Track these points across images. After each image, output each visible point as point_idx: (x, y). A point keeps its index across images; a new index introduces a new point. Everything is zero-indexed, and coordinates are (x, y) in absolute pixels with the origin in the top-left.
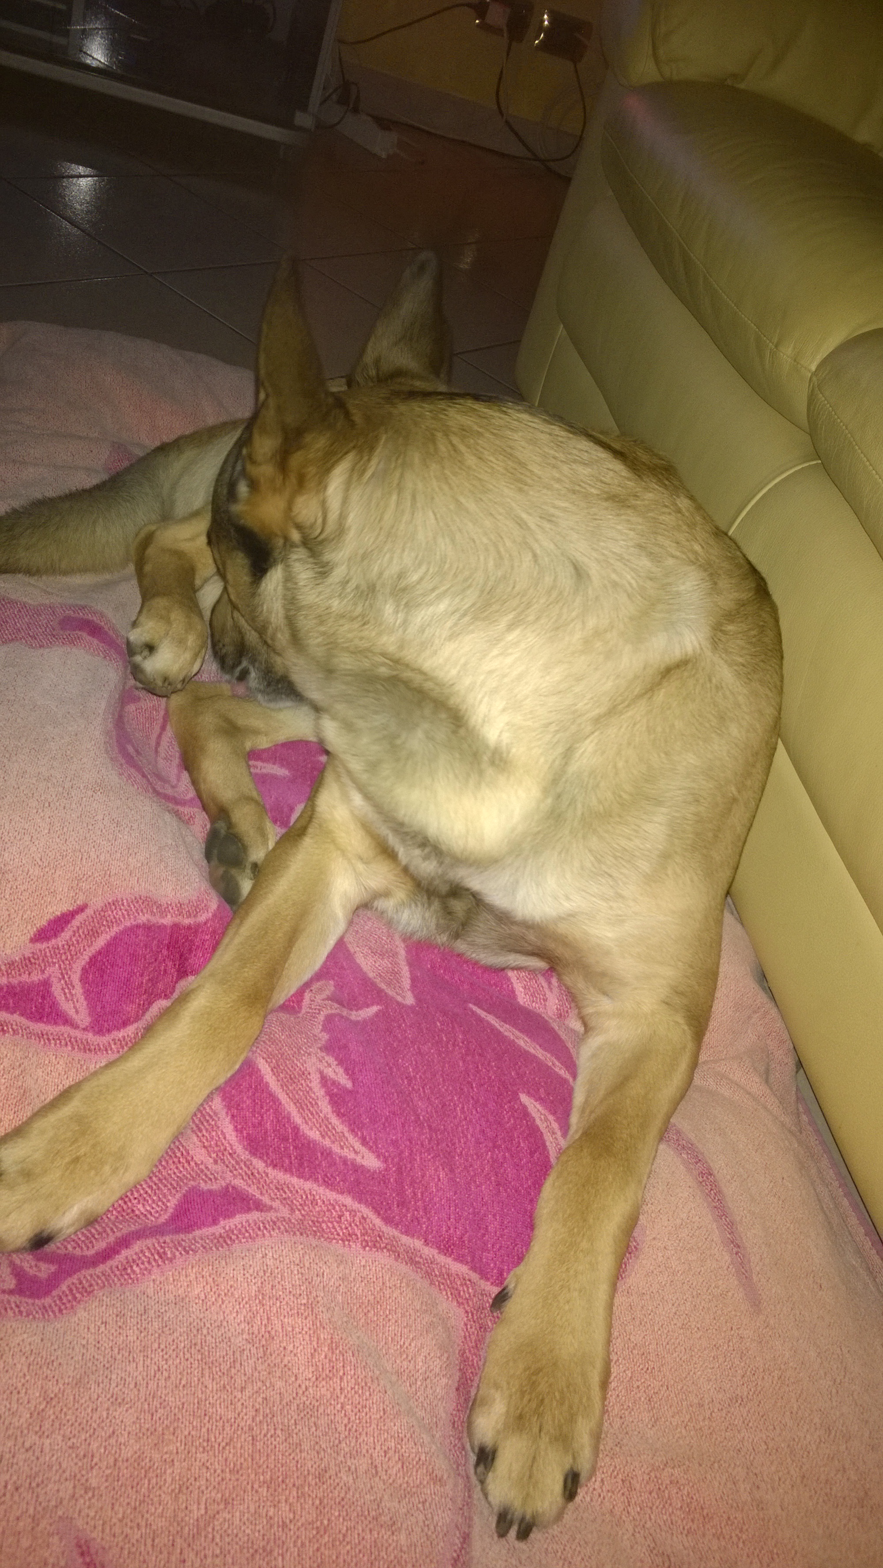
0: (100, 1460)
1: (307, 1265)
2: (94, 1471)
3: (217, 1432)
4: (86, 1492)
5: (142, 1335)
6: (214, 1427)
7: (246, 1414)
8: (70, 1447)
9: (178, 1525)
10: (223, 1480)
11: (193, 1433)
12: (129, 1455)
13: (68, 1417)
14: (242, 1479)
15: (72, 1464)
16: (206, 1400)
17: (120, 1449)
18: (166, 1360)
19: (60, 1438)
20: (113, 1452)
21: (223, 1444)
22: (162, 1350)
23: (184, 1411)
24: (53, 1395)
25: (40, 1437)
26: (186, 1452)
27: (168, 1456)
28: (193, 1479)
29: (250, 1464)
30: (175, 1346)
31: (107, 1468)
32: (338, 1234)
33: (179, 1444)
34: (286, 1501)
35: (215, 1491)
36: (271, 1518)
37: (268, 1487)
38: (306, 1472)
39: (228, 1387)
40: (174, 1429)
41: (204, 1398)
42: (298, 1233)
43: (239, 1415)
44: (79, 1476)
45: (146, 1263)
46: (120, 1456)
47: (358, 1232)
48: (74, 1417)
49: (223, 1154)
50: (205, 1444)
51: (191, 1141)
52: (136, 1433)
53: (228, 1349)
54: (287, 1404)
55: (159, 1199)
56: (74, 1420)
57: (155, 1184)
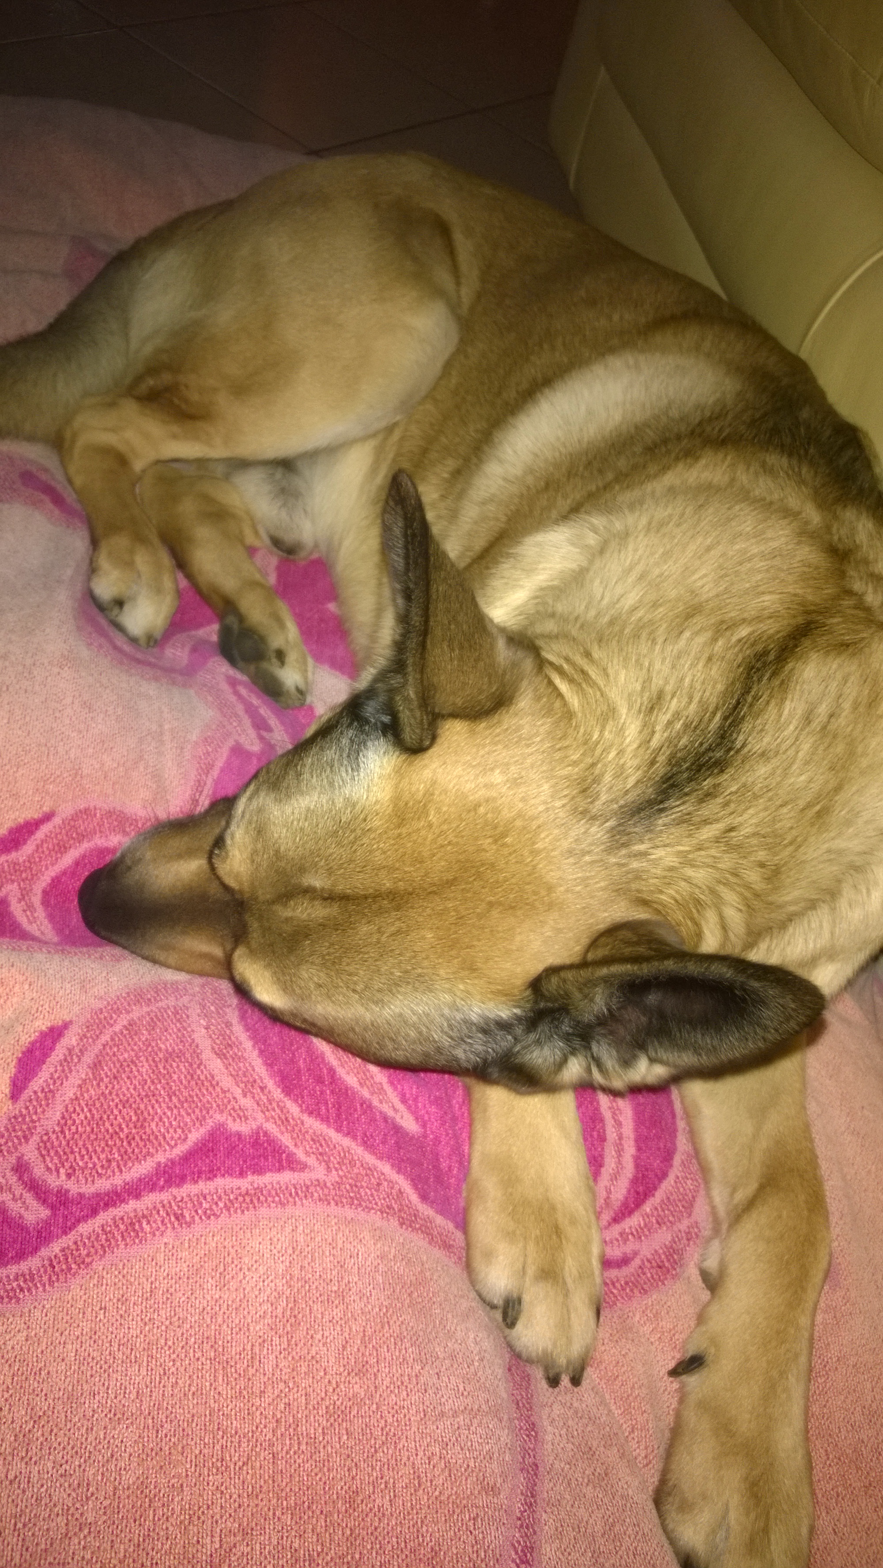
0: (97, 1489)
1: (340, 1245)
2: (90, 1502)
3: (233, 1451)
4: (80, 1529)
5: (147, 1328)
6: (229, 1444)
7: (265, 1427)
8: (61, 1476)
9: (189, 1562)
10: (240, 1506)
11: (206, 1451)
12: (131, 1482)
13: (59, 1440)
14: (261, 1504)
15: (65, 1496)
16: (219, 1411)
17: (120, 1474)
18: (174, 1361)
19: (50, 1465)
20: (112, 1479)
21: (241, 1463)
22: (170, 1347)
23: (194, 1425)
24: (41, 1414)
25: (26, 1463)
26: (197, 1474)
27: (176, 1480)
28: (205, 1506)
29: (271, 1487)
30: (183, 1343)
31: (105, 1498)
32: (376, 1204)
33: (188, 1466)
34: (313, 1531)
35: (231, 1520)
36: (296, 1550)
37: (292, 1514)
38: (335, 1496)
39: (245, 1393)
40: (183, 1448)
41: (217, 1408)
42: (332, 1203)
43: (257, 1428)
44: (72, 1510)
45: (159, 1223)
46: (120, 1483)
47: (396, 1207)
48: (66, 1439)
49: (252, 1086)
50: (219, 1464)
51: (216, 1065)
52: (139, 1455)
53: (246, 1342)
54: (314, 1408)
55: (179, 1127)
56: (66, 1443)
57: (175, 1107)
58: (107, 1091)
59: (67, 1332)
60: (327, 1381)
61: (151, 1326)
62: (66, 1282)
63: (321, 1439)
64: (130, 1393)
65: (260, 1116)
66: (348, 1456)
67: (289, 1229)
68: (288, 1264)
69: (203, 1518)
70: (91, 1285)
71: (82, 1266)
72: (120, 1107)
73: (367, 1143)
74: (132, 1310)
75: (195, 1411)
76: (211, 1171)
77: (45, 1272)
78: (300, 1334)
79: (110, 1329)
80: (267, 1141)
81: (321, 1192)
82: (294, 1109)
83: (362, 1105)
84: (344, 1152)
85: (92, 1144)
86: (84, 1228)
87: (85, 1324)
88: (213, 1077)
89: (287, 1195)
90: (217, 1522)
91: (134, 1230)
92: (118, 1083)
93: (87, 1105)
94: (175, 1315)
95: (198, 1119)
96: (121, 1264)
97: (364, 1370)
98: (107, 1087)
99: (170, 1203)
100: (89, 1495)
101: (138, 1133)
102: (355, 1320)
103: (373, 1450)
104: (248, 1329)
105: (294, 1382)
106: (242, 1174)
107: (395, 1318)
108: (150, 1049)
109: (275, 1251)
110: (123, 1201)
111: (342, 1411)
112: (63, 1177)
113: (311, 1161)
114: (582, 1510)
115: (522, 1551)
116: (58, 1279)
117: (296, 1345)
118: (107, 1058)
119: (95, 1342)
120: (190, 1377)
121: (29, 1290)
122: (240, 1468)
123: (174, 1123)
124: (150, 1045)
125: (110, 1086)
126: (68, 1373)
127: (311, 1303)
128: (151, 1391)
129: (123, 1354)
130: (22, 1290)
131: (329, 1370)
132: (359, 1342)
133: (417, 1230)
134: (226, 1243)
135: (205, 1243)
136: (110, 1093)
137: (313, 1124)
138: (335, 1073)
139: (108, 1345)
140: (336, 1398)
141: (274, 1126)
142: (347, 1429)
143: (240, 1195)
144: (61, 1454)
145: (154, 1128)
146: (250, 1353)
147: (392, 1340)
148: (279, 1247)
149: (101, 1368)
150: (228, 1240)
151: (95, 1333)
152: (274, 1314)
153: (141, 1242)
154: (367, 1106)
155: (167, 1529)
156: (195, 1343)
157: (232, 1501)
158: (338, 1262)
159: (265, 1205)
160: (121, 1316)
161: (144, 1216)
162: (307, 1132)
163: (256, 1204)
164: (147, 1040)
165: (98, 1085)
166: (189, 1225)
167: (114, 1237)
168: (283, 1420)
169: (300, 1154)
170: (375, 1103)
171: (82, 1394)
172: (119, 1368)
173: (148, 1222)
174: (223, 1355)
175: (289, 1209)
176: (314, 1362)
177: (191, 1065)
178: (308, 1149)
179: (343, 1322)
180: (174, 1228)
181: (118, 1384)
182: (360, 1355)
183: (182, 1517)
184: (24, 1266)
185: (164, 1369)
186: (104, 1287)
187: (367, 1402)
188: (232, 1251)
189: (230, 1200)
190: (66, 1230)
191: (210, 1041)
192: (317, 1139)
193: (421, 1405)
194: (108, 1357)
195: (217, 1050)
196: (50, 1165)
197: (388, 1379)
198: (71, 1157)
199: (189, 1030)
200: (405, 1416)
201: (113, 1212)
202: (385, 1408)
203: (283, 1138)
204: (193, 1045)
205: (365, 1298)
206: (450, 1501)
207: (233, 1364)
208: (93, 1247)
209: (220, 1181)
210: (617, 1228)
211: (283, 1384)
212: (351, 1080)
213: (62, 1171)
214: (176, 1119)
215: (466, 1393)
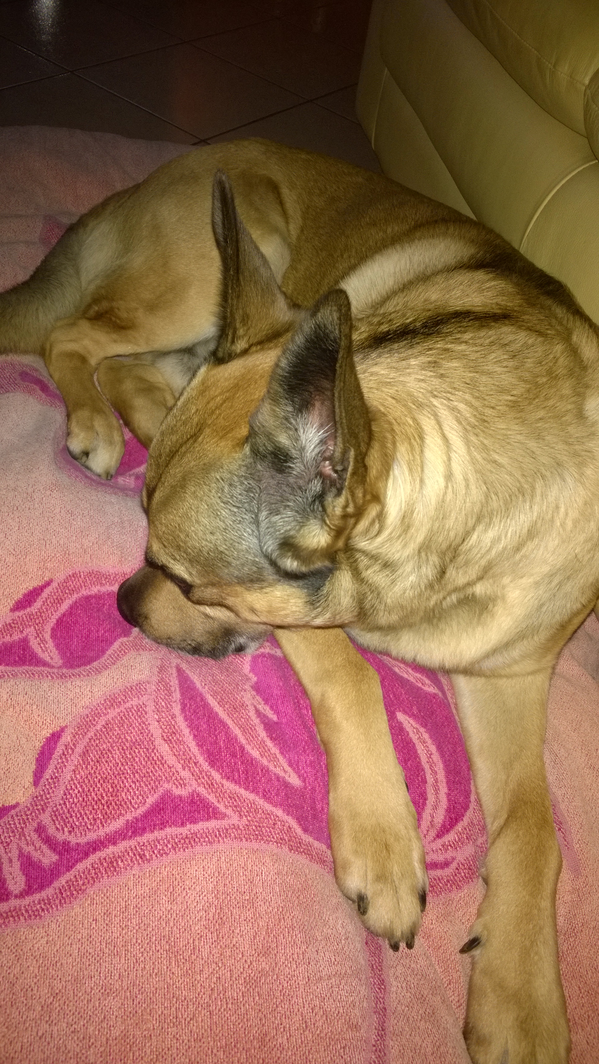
0: (96, 1040)
1: (250, 868)
2: (91, 1049)
3: (183, 1010)
5: (124, 932)
6: (181, 1006)
7: (204, 994)
8: (72, 1032)
10: (189, 1048)
11: (166, 1012)
12: (117, 1034)
13: (70, 1008)
14: (203, 1045)
15: (75, 1046)
16: (173, 985)
17: (110, 1030)
18: (142, 953)
19: (65, 1025)
20: (105, 1033)
21: (189, 1019)
22: (139, 944)
23: (157, 995)
24: (58, 991)
25: (50, 1025)
26: (160, 1027)
27: (147, 1032)
28: (166, 1049)
29: (209, 1033)
30: (148, 941)
31: (101, 1046)
32: (273, 838)
33: (154, 1022)
35: (184, 1057)
37: (224, 1051)
38: (252, 1038)
39: (190, 972)
40: (150, 1010)
41: (171, 983)
42: (244, 839)
43: (199, 995)
45: (129, 861)
46: (110, 1036)
47: (286, 838)
48: (74, 1008)
49: (189, 762)
50: (175, 1020)
51: (164, 748)
52: (122, 1016)
53: (189, 937)
54: (236, 979)
55: (140, 795)
56: (74, 1010)
57: (138, 781)
58: (93, 772)
59: (73, 937)
60: (244, 960)
61: (126, 930)
62: (70, 903)
63: (241, 999)
64: (114, 975)
65: (194, 783)
66: (260, 1010)
67: (215, 859)
68: (215, 883)
69: (165, 1057)
70: (86, 905)
71: (80, 892)
72: (101, 782)
73: (266, 796)
74: (114, 920)
75: (157, 986)
76: (162, 823)
77: (57, 898)
78: (225, 930)
79: (100, 934)
80: (199, 799)
81: (236, 833)
82: (216, 776)
83: (262, 770)
84: (251, 804)
85: (84, 810)
86: (80, 866)
87: (83, 931)
88: (163, 758)
89: (214, 836)
90: (175, 1059)
91: (113, 866)
92: (100, 765)
93: (79, 783)
94: (142, 922)
95: (152, 788)
96: (105, 890)
97: (268, 952)
98: (92, 769)
99: (135, 847)
100: (90, 1044)
101: (114, 800)
102: (262, 918)
103: (275, 1006)
104: (191, 929)
105: (222, 963)
106: (183, 825)
107: (288, 914)
108: (120, 741)
109: (206, 875)
110: (105, 847)
111: (255, 981)
112: (67, 833)
113: (229, 812)
114: (417, 1038)
116: (65, 903)
117: (223, 938)
118: (92, 749)
119: (90, 942)
120: (153, 963)
121: (48, 910)
122: (188, 1022)
123: (137, 792)
124: (120, 737)
125: (94, 768)
126: (74, 964)
127: (232, 908)
128: (128, 974)
129: (109, 950)
130: (43, 910)
131: (245, 953)
132: (264, 933)
133: (302, 853)
135: (160, 873)
136: (95, 773)
137: (229, 786)
138: (244, 749)
139: (99, 944)
140: (250, 972)
141: (204, 789)
142: (258, 992)
143: (182, 838)
144: (71, 1018)
145: (124, 796)
146: (192, 945)
147: (287, 930)
148: (209, 872)
149: (95, 959)
150: (175, 870)
151: (91, 936)
152: (207, 918)
153: (118, 874)
154: (266, 771)
156: (156, 940)
157: (184, 1044)
158: (249, 880)
159: (199, 844)
160: (107, 924)
161: (119, 857)
162: (226, 792)
163: (193, 844)
164: (118, 734)
165: (87, 768)
166: (149, 861)
167: (100, 872)
168: (216, 989)
169: (221, 808)
170: (271, 767)
171: (83, 978)
172: (107, 959)
173: (122, 861)
174: (175, 947)
175: (215, 846)
176: (235, 949)
177: (148, 750)
178: (226, 803)
179: (253, 920)
180: (139, 864)
181: (107, 970)
182: (266, 942)
184: (44, 894)
185: (136, 959)
186: (95, 905)
187: (271, 974)
188: (178, 877)
189: (176, 843)
190: (69, 868)
191: (161, 731)
192: (232, 796)
193: (306, 973)
194: (99, 952)
195: (165, 737)
196: (58, 826)
197: (284, 957)
198: (71, 820)
199: (147, 723)
200: (295, 982)
201: (99, 854)
202: (282, 977)
203: (210, 797)
204: (150, 735)
205: (268, 903)
206: (328, 1036)
207: (181, 953)
208: (86, 879)
209: (168, 830)
210: (440, 842)
211: (215, 965)
212: (255, 753)
213: (66, 829)
214: (138, 790)
215: (336, 963)
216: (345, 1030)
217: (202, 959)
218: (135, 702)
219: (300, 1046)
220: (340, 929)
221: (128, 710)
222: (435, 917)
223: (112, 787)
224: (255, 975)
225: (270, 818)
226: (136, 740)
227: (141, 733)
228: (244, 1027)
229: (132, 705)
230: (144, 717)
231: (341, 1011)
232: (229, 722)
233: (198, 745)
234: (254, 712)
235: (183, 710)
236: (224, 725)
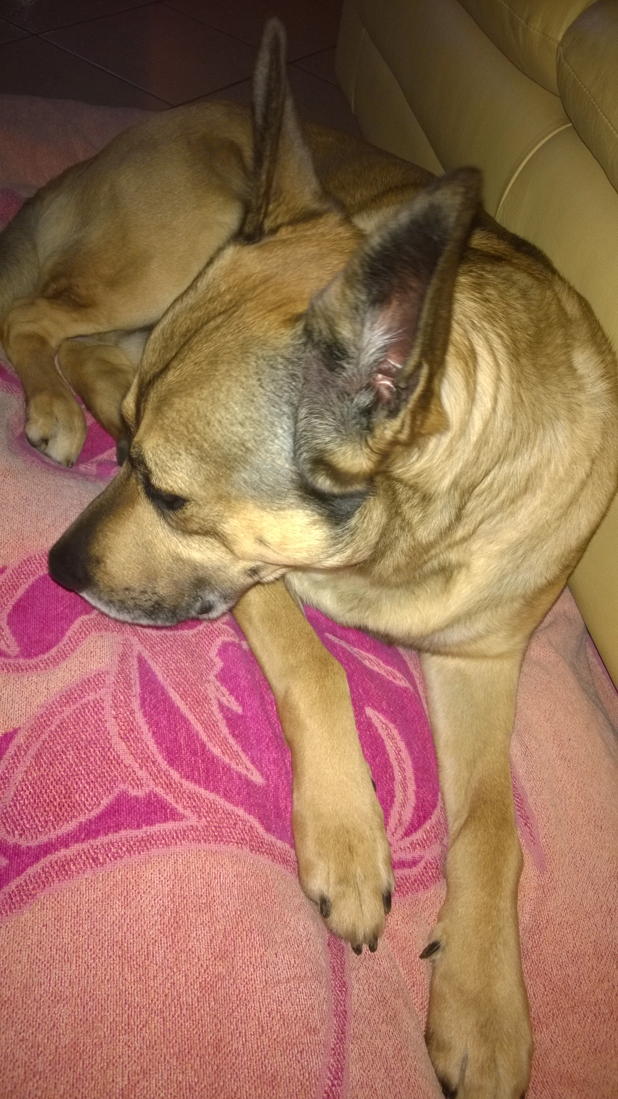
0: (44, 1049)
1: (208, 871)
2: (40, 1058)
3: (136, 1018)
4: (34, 1076)
5: (75, 937)
6: (133, 1013)
7: (158, 1000)
8: (21, 1041)
9: (107, 1095)
10: (141, 1055)
11: (117, 1019)
12: (67, 1042)
13: (18, 1016)
14: (156, 1052)
15: (23, 1054)
16: (126, 991)
17: (60, 1038)
18: (94, 959)
19: (13, 1033)
20: (54, 1041)
21: (141, 1026)
22: (91, 950)
23: (109, 1002)
24: (6, 999)
26: (112, 1035)
27: (97, 1040)
28: (117, 1057)
29: (162, 1041)
30: (100, 946)
31: (50, 1054)
32: (234, 838)
33: (105, 1030)
34: (192, 1068)
35: (136, 1064)
36: (180, 1082)
37: (177, 1058)
38: (206, 1044)
39: (143, 978)
40: (102, 1018)
41: (124, 990)
42: (202, 840)
43: (152, 1001)
44: (28, 1064)
45: (82, 865)
46: (59, 1044)
47: (248, 838)
48: (23, 1016)
49: (147, 761)
50: (127, 1028)
51: (121, 747)
52: (72, 1024)
53: (143, 943)
54: (191, 984)
55: (95, 796)
56: (23, 1018)
57: (92, 782)
58: (46, 773)
59: (22, 943)
60: (200, 965)
61: (78, 936)
62: (20, 908)
63: (196, 1005)
64: (65, 982)
65: (152, 783)
66: (215, 1016)
67: (172, 861)
68: (171, 886)
69: (116, 1064)
70: (37, 910)
71: (30, 897)
72: (54, 784)
73: (227, 796)
74: (64, 925)
75: (109, 993)
76: (117, 826)
77: (7, 903)
78: (181, 934)
79: (50, 939)
80: (157, 800)
81: (194, 834)
82: (175, 775)
83: (223, 769)
84: (211, 804)
85: (35, 812)
86: (31, 871)
87: (33, 937)
88: (119, 757)
89: (171, 838)
90: (126, 1066)
91: (65, 870)
92: (53, 767)
93: (31, 784)
94: (94, 927)
95: (107, 789)
96: (56, 894)
97: (226, 956)
98: (45, 771)
99: (89, 850)
100: (39, 1052)
101: (66, 802)
102: (219, 922)
104: (145, 934)
105: (177, 968)
106: (139, 827)
107: (246, 917)
108: (75, 740)
109: (162, 878)
110: (57, 849)
111: (211, 985)
112: (17, 837)
113: (188, 813)
114: (378, 1041)
115: (335, 1071)
116: (15, 908)
117: (178, 942)
118: (46, 751)
119: (40, 949)
120: (105, 969)
122: (141, 1029)
123: (91, 794)
124: (75, 737)
125: (47, 770)
126: (23, 971)
127: (188, 912)
128: (79, 980)
129: (59, 956)
131: (201, 958)
132: (222, 937)
133: (263, 853)
134: (128, 876)
135: (114, 877)
136: (47, 774)
137: (189, 785)
138: (205, 745)
139: (49, 950)
140: (206, 977)
141: (162, 790)
142: (214, 997)
143: (137, 841)
144: (20, 1026)
145: (78, 798)
146: (146, 950)
147: (245, 933)
148: (165, 875)
149: (45, 966)
150: (129, 874)
151: (41, 943)
152: (162, 922)
153: (69, 878)
154: (227, 769)
155: (92, 1073)
156: (108, 946)
158: (206, 883)
159: (155, 846)
160: (57, 930)
161: (71, 860)
162: (185, 792)
163: (149, 847)
164: (73, 733)
165: (39, 769)
166: (102, 865)
167: (51, 875)
168: (170, 995)
169: (180, 809)
170: (233, 765)
171: (33, 985)
172: (57, 966)
173: (74, 865)
174: (128, 953)
175: (172, 848)
176: (191, 953)
177: (103, 749)
178: (185, 804)
179: (210, 924)
180: (92, 868)
181: (57, 977)
182: (223, 945)
183: (102, 1065)
185: (88, 965)
186: (45, 910)
187: (228, 978)
188: (133, 881)
189: (130, 846)
190: (19, 873)
191: (118, 728)
192: (191, 796)
193: (264, 977)
194: (49, 959)
195: (122, 735)
196: (9, 829)
197: (241, 961)
198: (21, 822)
199: (103, 720)
200: (252, 985)
201: (50, 857)
202: (239, 981)
203: (168, 798)
204: (106, 733)
205: (225, 907)
206: (284, 1041)
207: (135, 958)
208: (37, 883)
209: (123, 833)
210: (408, 840)
211: (169, 970)
212: (217, 751)
213: (16, 832)
214: (92, 791)
215: (295, 965)
216: (303, 1034)
217: (157, 964)
218: (91, 697)
219: (256, 1052)
220: (302, 930)
221: (84, 706)
222: (401, 917)
223: (65, 789)
224: (211, 980)
225: (231, 818)
226: (92, 739)
227: (97, 731)
228: (198, 1033)
229: (88, 700)
230: (101, 713)
231: (299, 1014)
232: (191, 717)
233: (157, 743)
234: (217, 706)
235: (143, 705)
236: (185, 720)
